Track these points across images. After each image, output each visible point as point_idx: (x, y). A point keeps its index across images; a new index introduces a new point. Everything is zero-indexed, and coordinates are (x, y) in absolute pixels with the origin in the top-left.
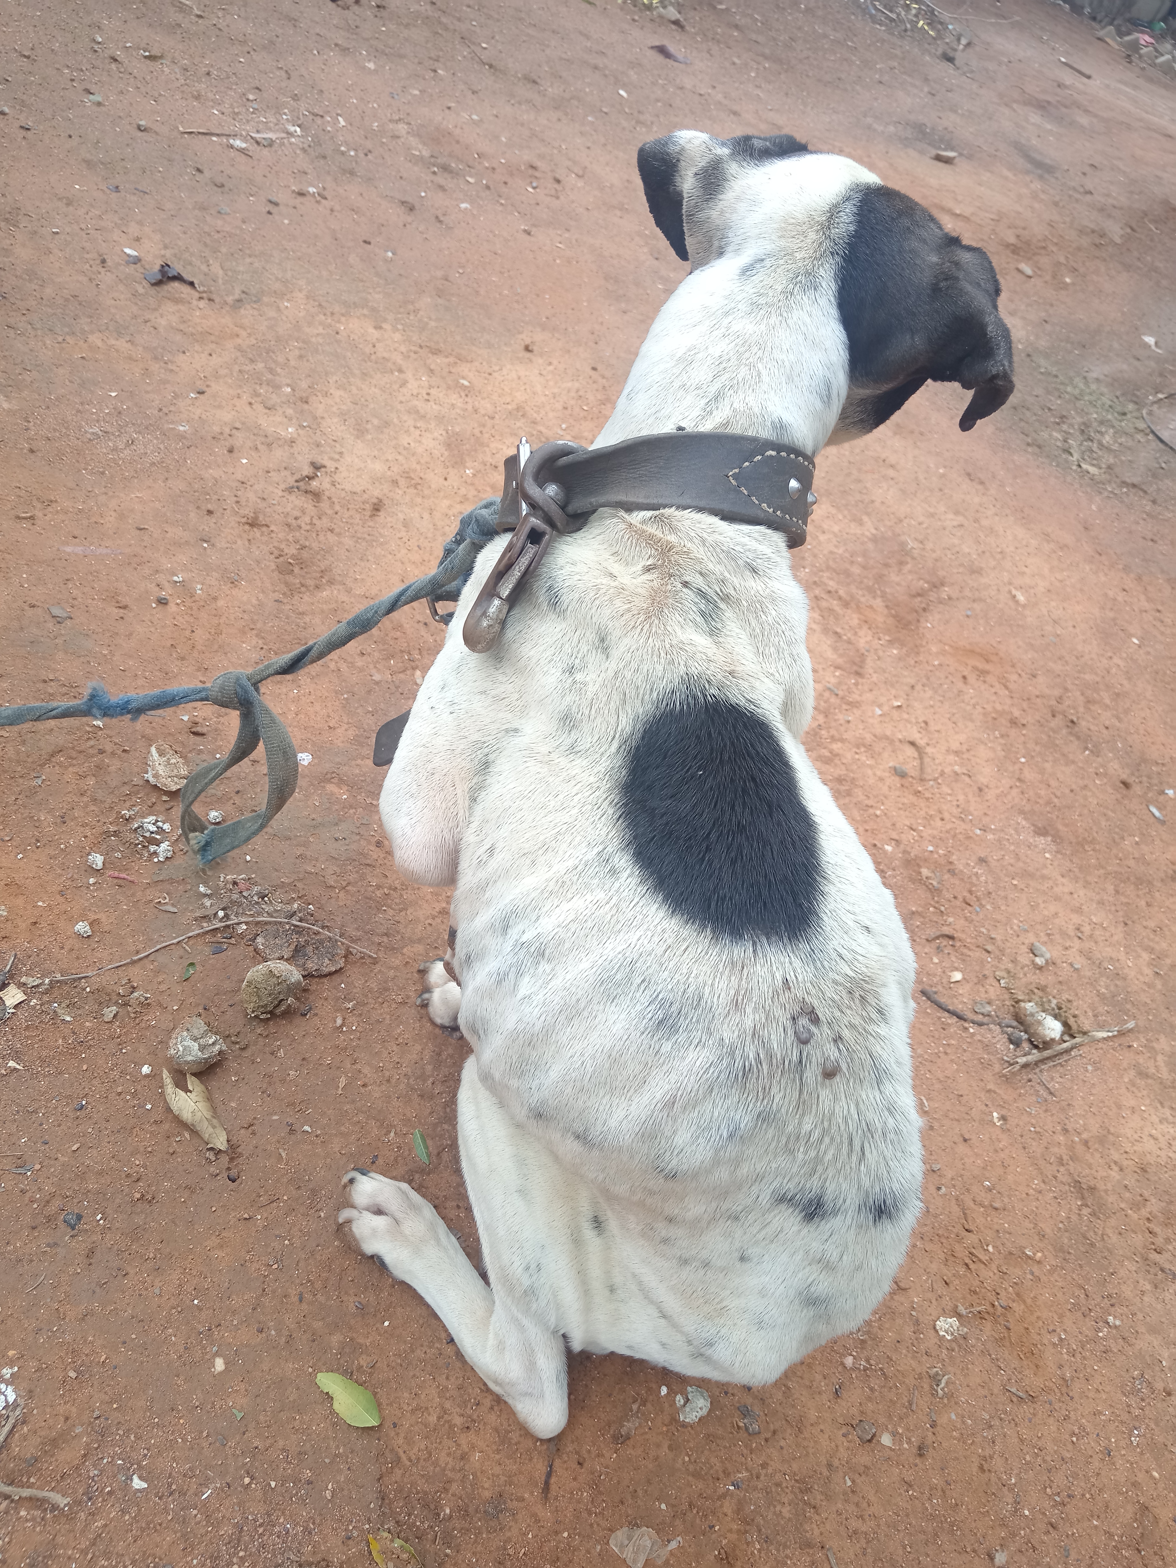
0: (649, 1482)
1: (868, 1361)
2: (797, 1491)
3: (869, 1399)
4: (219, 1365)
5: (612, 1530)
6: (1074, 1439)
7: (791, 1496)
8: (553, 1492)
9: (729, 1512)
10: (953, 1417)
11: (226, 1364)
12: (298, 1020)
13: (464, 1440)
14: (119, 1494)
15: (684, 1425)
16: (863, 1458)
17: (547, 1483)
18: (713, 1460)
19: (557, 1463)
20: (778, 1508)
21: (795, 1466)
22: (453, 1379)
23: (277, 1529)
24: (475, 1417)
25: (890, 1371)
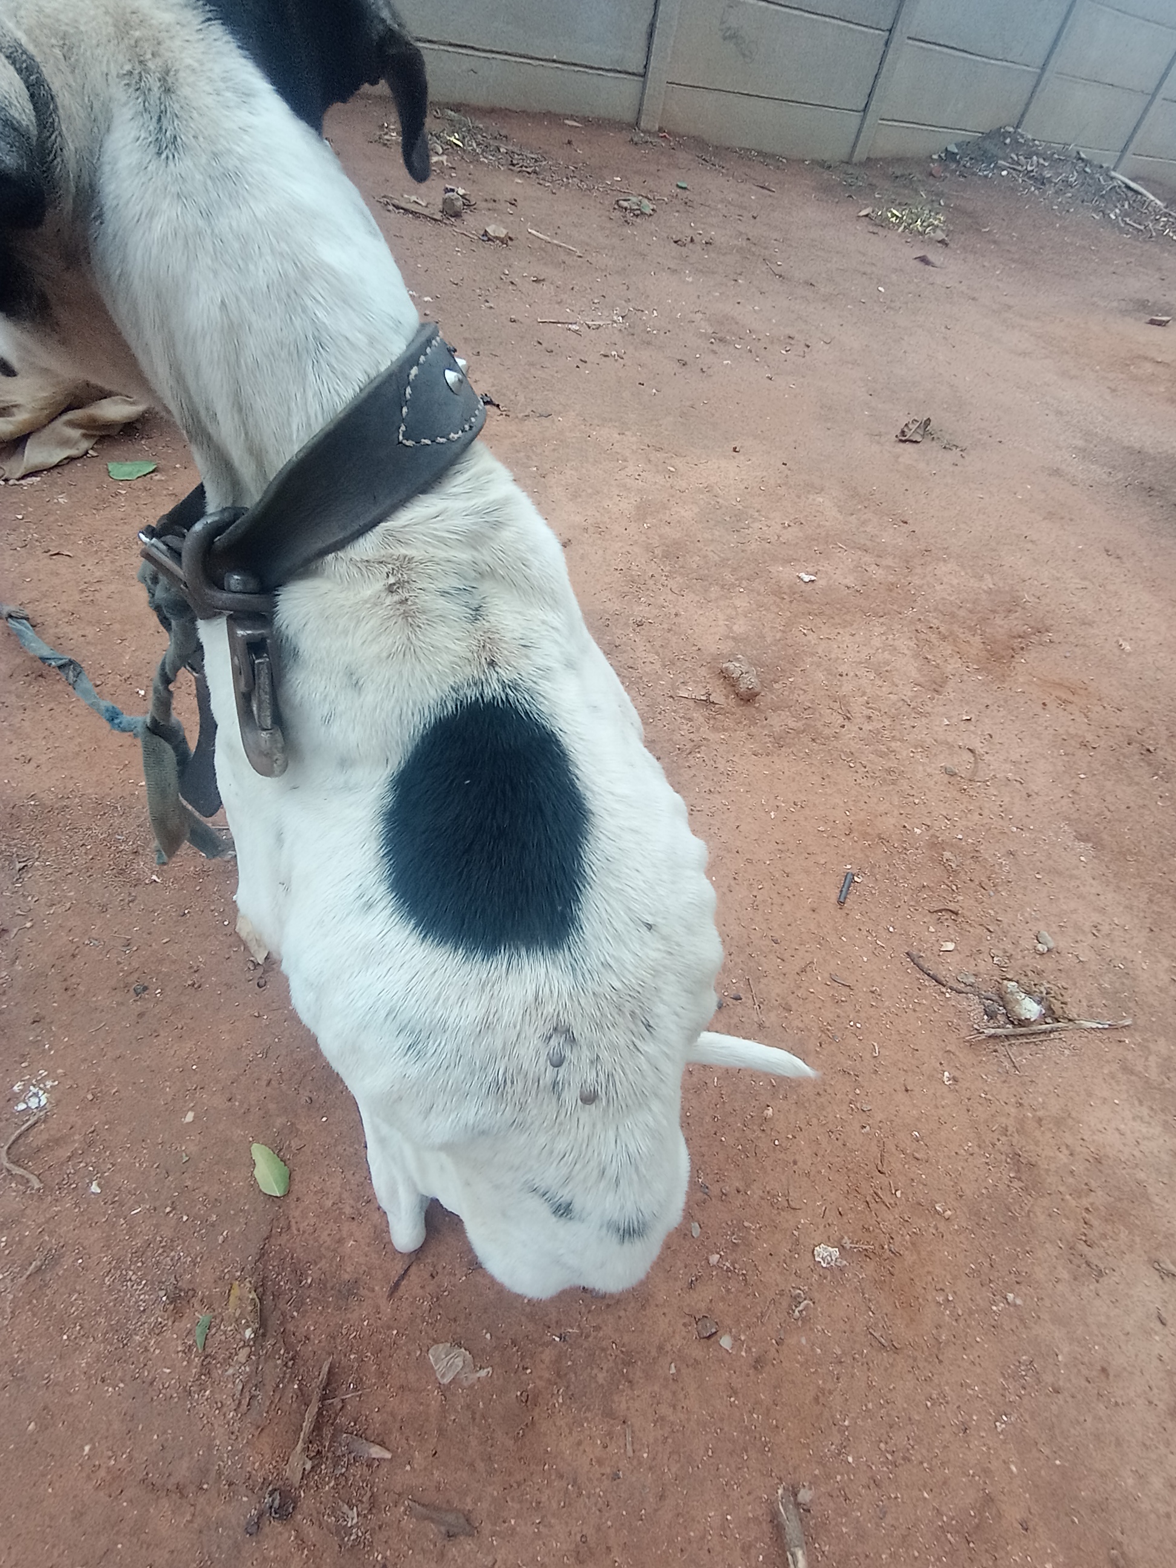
0: (485, 1311)
1: (733, 1264)
2: (620, 1362)
3: (723, 1299)
4: (190, 1116)
5: (435, 1341)
6: (929, 1404)
7: (611, 1364)
8: (400, 1293)
9: (547, 1361)
10: (803, 1341)
11: (195, 1117)
13: (346, 1227)
14: (80, 1192)
16: (697, 1351)
17: (396, 1286)
19: (413, 1269)
20: (595, 1371)
21: (626, 1339)
22: (357, 1176)
23: (172, 1254)
24: (362, 1212)
25: (753, 1279)
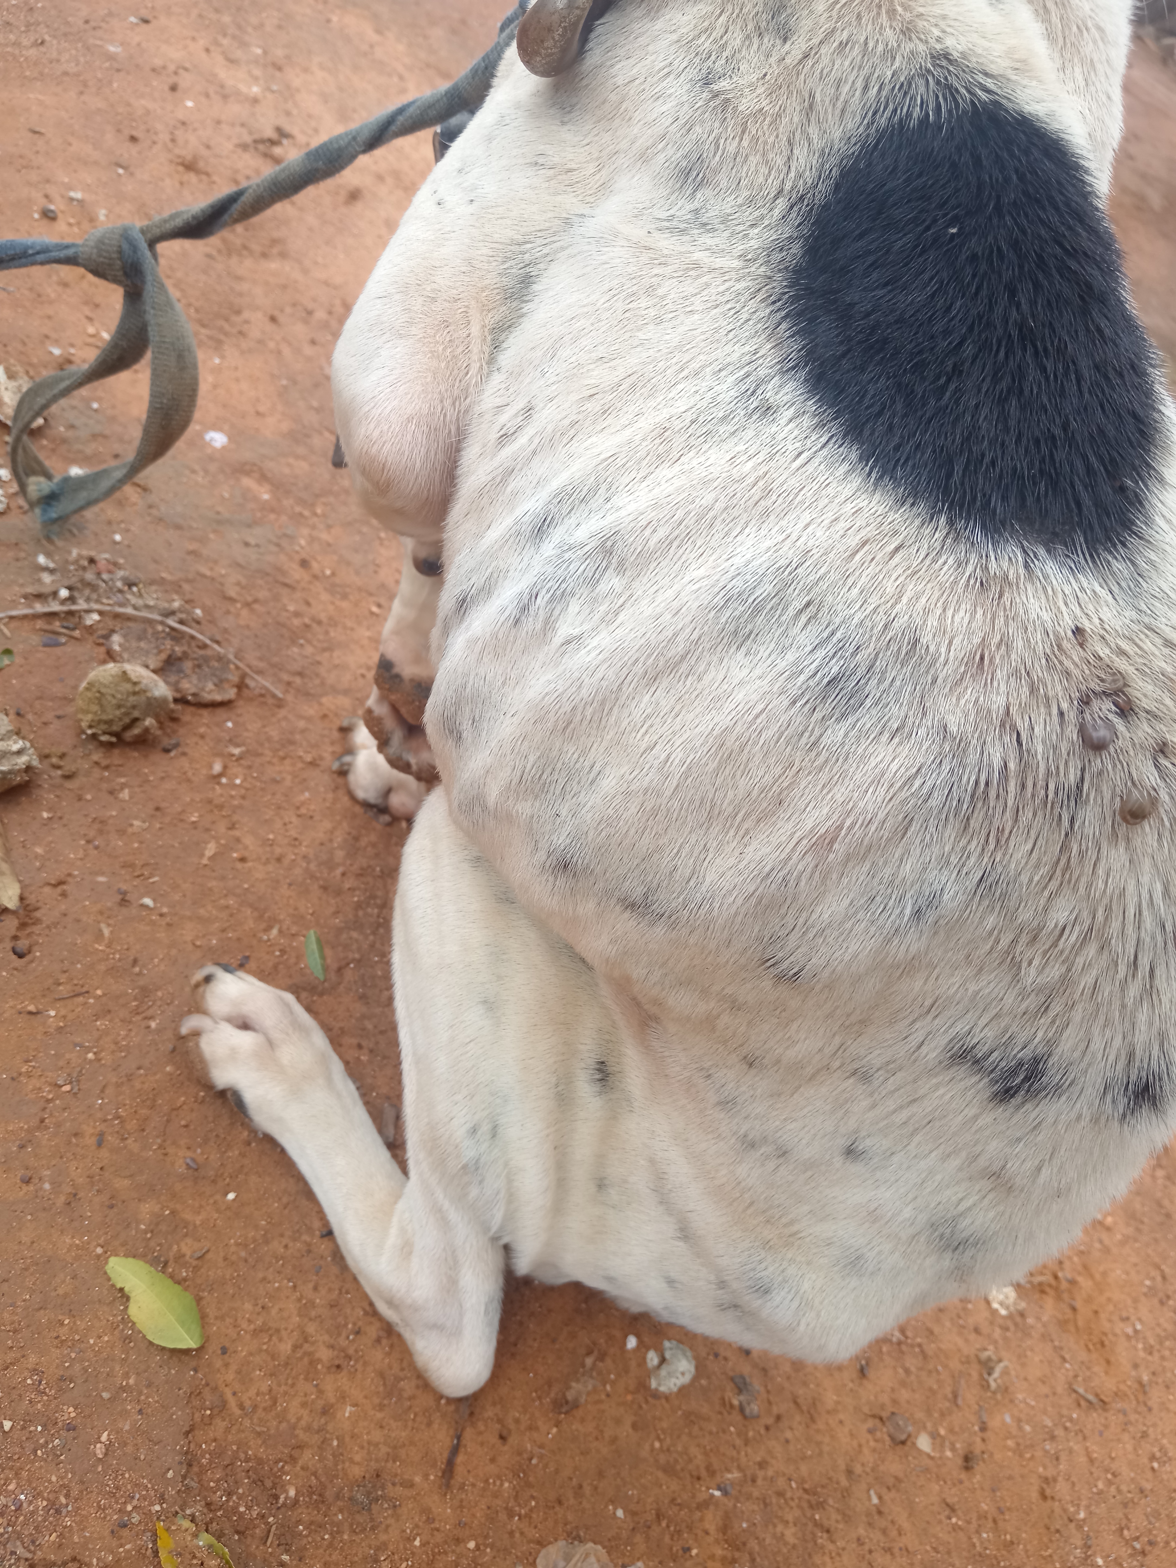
0: (601, 1474)
2: (805, 1505)
3: (903, 1384)
5: (541, 1544)
7: (797, 1513)
8: (458, 1479)
9: (712, 1529)
10: (1008, 1419)
12: (157, 757)
13: (330, 1385)
15: (656, 1395)
16: (893, 1466)
17: (450, 1464)
18: (694, 1451)
19: (469, 1433)
20: (780, 1528)
21: (804, 1469)
22: (323, 1291)
24: (351, 1351)
